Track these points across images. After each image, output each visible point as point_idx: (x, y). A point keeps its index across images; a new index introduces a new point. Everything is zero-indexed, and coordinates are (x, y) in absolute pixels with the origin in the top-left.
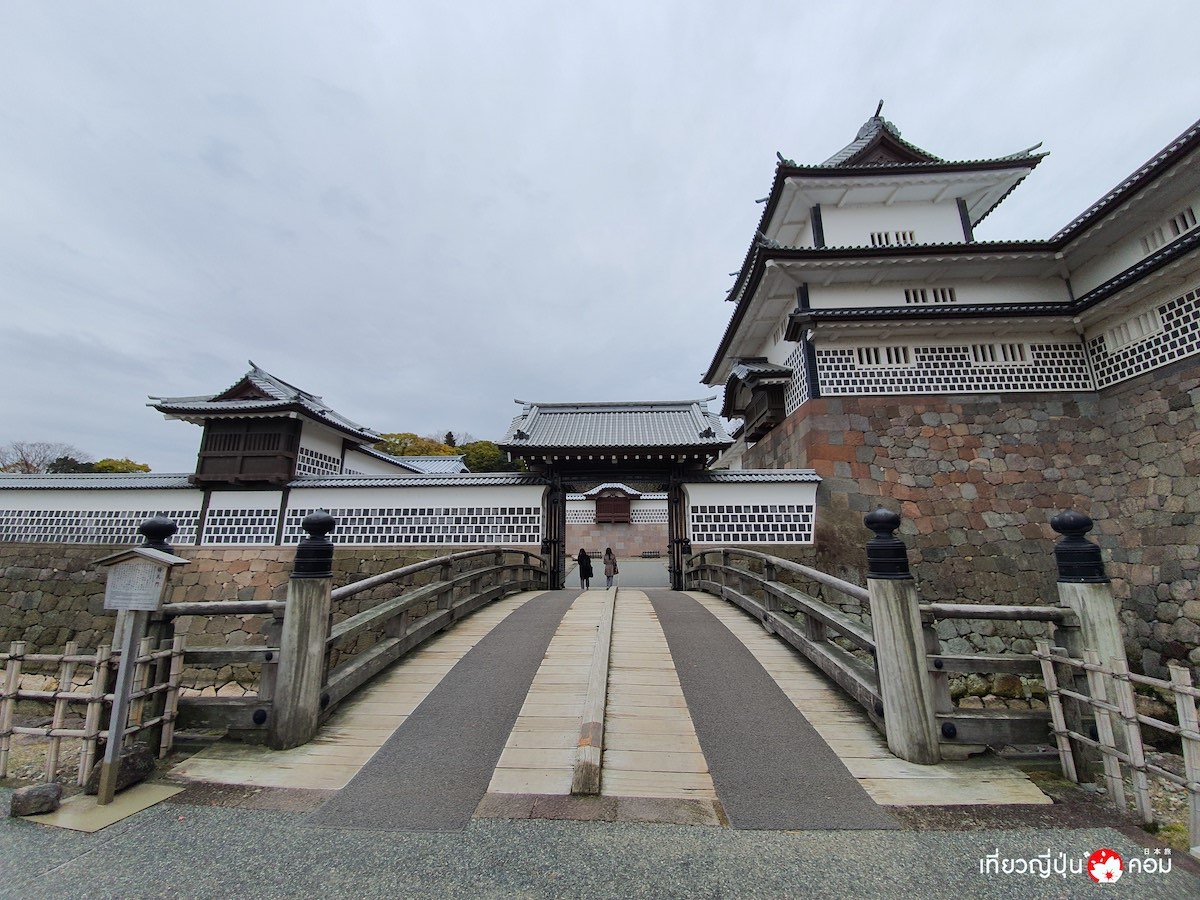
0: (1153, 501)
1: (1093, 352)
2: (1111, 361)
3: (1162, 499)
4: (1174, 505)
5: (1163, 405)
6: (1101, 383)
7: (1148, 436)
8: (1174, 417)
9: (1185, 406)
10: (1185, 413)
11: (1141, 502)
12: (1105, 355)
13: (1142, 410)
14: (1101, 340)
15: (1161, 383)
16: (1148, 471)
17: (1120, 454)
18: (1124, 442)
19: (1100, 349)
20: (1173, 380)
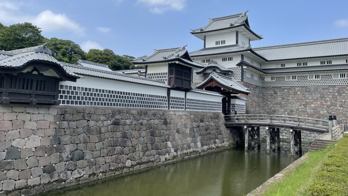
0: (270, 108)
1: (262, 80)
2: (265, 82)
3: (271, 108)
4: (273, 109)
5: (273, 93)
6: (262, 85)
7: (270, 97)
8: (274, 95)
9: (276, 94)
10: (276, 95)
11: (267, 108)
12: (264, 81)
13: (269, 92)
14: (264, 78)
15: (273, 89)
16: (269, 103)
17: (264, 99)
18: (265, 97)
19: (263, 80)
20: (275, 89)
